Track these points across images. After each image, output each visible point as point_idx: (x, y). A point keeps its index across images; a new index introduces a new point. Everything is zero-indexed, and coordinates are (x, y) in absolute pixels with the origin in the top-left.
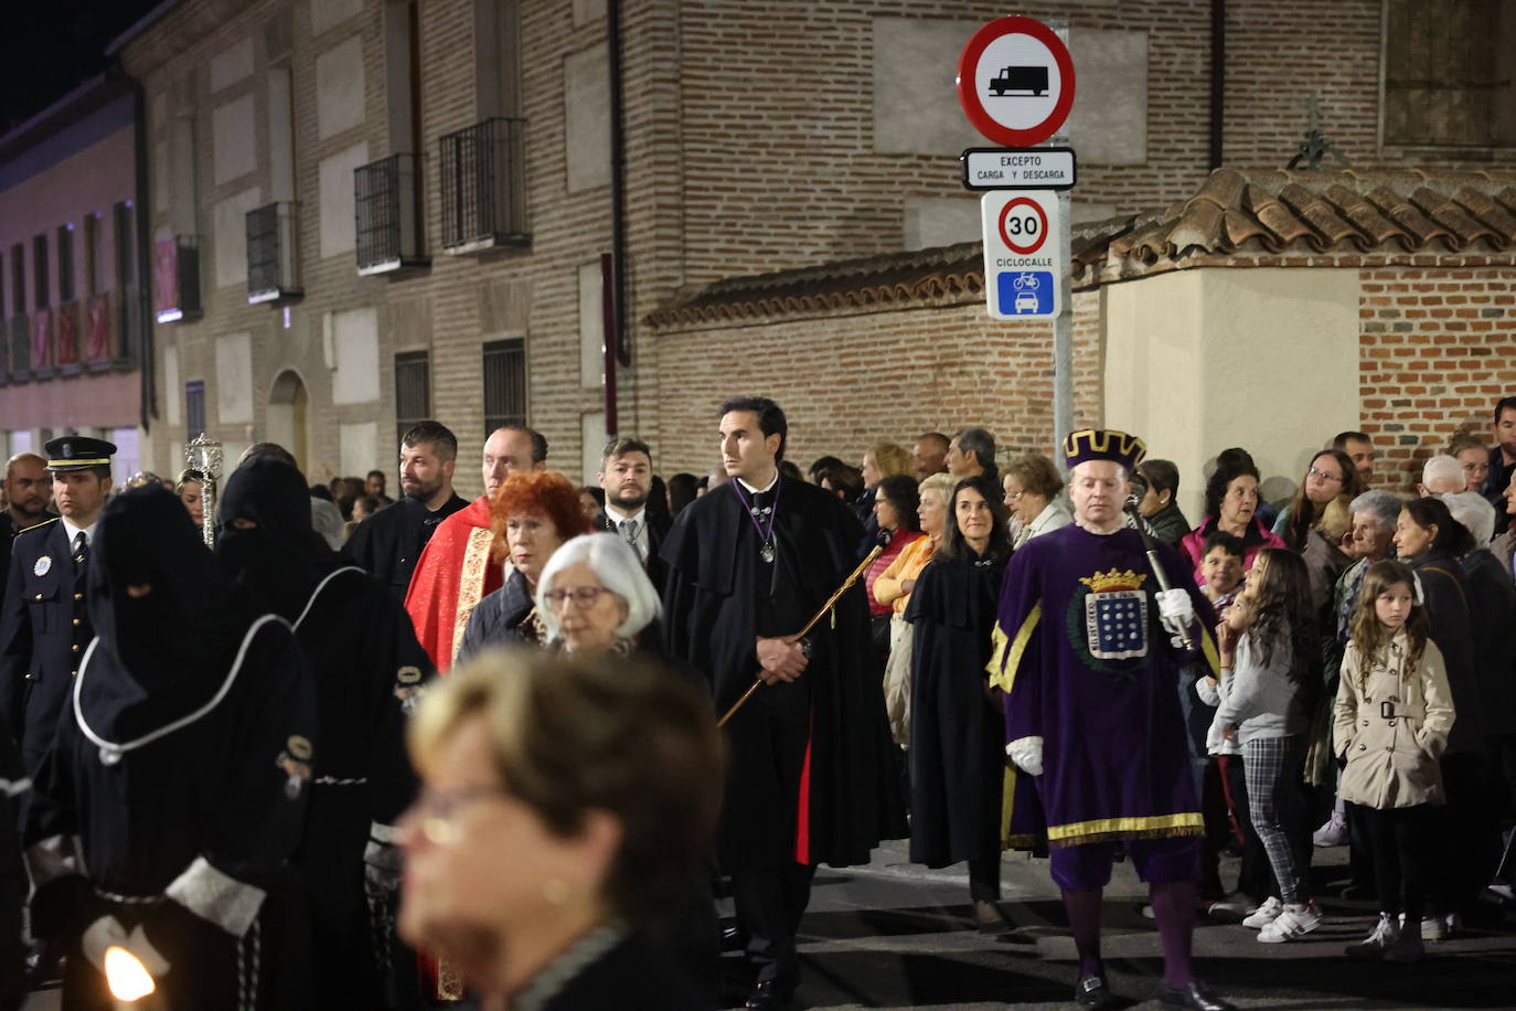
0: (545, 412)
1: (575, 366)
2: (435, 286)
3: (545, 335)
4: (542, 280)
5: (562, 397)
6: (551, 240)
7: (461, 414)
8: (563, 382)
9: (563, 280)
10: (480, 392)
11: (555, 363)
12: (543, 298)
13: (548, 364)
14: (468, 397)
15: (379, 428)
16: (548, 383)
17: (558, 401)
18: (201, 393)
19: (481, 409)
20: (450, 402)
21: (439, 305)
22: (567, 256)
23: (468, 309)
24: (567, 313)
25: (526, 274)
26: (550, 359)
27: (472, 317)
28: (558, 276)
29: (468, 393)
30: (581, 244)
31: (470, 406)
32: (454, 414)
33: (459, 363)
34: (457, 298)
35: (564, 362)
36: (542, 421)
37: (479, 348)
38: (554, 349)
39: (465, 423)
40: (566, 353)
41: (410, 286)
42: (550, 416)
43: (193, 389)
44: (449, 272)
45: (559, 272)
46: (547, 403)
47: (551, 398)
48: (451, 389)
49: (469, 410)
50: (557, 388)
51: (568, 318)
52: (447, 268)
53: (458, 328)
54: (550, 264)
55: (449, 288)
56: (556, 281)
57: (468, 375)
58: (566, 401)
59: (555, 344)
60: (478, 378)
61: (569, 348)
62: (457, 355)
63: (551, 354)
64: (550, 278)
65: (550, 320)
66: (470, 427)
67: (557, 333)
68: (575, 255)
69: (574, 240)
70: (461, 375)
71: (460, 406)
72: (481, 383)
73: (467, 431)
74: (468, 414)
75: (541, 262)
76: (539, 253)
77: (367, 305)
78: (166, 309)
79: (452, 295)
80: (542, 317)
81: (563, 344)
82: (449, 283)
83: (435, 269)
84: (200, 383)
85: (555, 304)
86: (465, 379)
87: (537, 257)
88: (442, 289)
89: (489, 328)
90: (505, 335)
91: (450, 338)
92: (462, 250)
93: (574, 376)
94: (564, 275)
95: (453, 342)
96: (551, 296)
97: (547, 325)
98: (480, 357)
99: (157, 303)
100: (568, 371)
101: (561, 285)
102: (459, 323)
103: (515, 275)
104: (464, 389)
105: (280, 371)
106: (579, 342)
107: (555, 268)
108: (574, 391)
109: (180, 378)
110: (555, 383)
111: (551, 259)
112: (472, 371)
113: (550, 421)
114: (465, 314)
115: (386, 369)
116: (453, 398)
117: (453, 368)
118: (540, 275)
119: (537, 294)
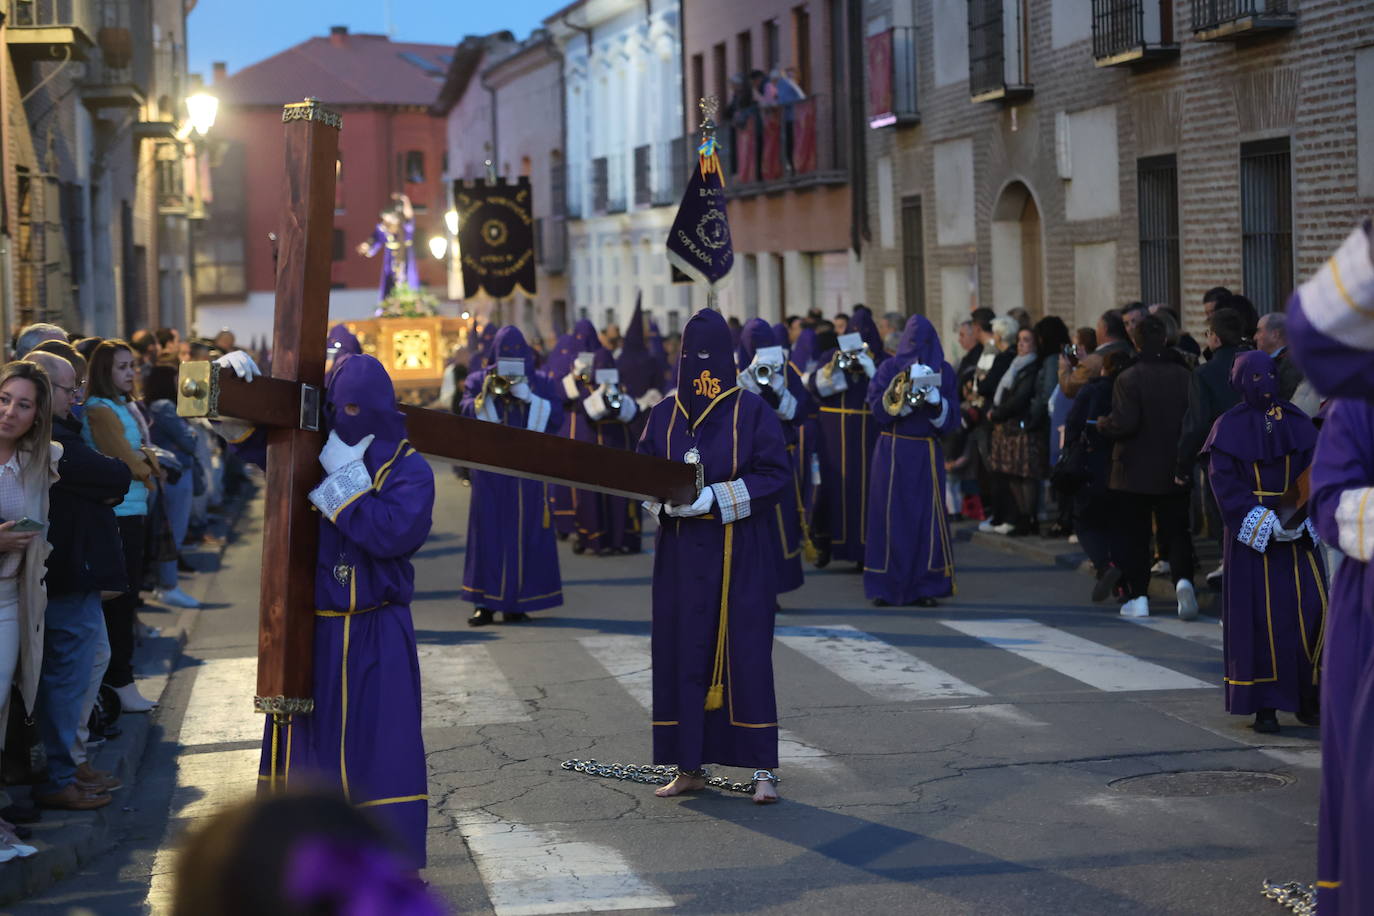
0: (1314, 226)
1: (1350, 171)
2: (1183, 78)
3: (1313, 134)
4: (1312, 67)
5: (1335, 209)
6: (1322, 19)
7: (1215, 231)
8: (1336, 190)
9: (1335, 67)
10: (1236, 203)
11: (1328, 167)
12: (1313, 88)
13: (1319, 169)
14: (1222, 210)
15: (1119, 248)
16: (1317, 192)
17: (1330, 214)
18: (918, 209)
19: (1238, 225)
20: (1202, 217)
21: (1189, 101)
22: (1342, 38)
23: (1223, 105)
24: (1341, 107)
25: (1291, 61)
26: (1321, 162)
27: (1228, 114)
28: (1330, 62)
29: (1223, 205)
30: (1358, 22)
31: (1226, 220)
32: (1207, 231)
33: (1211, 169)
34: (1209, 92)
35: (1337, 166)
36: (1310, 238)
37: (1237, 151)
38: (1325, 151)
39: (1219, 241)
40: (1341, 155)
41: (1154, 79)
42: (1321, 232)
43: (908, 205)
44: (1201, 60)
45: (1332, 57)
46: (1317, 216)
47: (1322, 209)
48: (1203, 201)
49: (1224, 226)
50: (1327, 198)
51: (1342, 113)
52: (1198, 56)
53: (1210, 128)
54: (1319, 49)
55: (1200, 80)
56: (1328, 69)
57: (1222, 184)
58: (1339, 213)
59: (1327, 144)
60: (1234, 187)
61: (1344, 149)
62: (1209, 160)
63: (1321, 156)
64: (1319, 65)
65: (1320, 116)
66: (1225, 246)
67: (1329, 131)
68: (1351, 35)
69: (1351, 18)
70: (1214, 184)
71: (1211, 221)
72: (1237, 194)
73: (1222, 251)
74: (1222, 231)
75: (1311, 45)
76: (1307, 35)
77: (1106, 103)
78: (881, 112)
79: (1203, 88)
80: (1311, 112)
81: (1337, 144)
82: (1201, 75)
83: (1184, 58)
84: (917, 198)
85: (1325, 97)
86: (1220, 189)
87: (1304, 41)
88: (1192, 81)
89: (1250, 126)
90: (1266, 134)
91: (1200, 140)
92: (1214, 33)
93: (1349, 183)
94: (1338, 61)
95: (1206, 144)
96: (1322, 86)
97: (1316, 122)
98: (1238, 162)
99: (869, 107)
100: (1341, 177)
101: (1334, 73)
102: (1214, 122)
103: (1279, 63)
104: (1218, 200)
105: (1006, 183)
106: (1354, 142)
107: (1326, 52)
108: (1349, 201)
109: (895, 192)
110: (1327, 192)
111: (1322, 42)
112: (1226, 178)
113: (1320, 238)
114: (1219, 110)
115: (1127, 178)
116: (1206, 211)
117: (1207, 175)
118: (1308, 62)
119: (1305, 85)
